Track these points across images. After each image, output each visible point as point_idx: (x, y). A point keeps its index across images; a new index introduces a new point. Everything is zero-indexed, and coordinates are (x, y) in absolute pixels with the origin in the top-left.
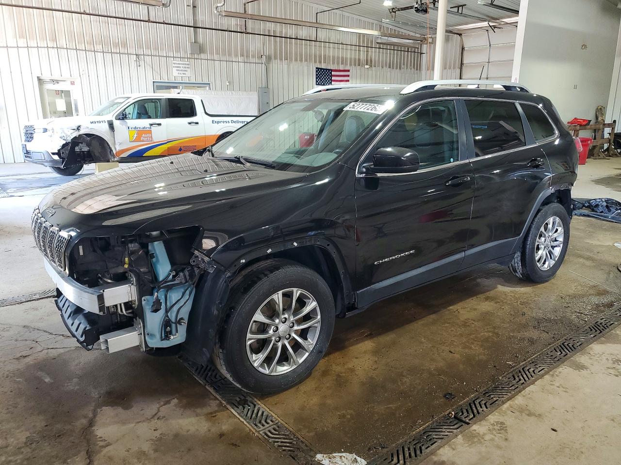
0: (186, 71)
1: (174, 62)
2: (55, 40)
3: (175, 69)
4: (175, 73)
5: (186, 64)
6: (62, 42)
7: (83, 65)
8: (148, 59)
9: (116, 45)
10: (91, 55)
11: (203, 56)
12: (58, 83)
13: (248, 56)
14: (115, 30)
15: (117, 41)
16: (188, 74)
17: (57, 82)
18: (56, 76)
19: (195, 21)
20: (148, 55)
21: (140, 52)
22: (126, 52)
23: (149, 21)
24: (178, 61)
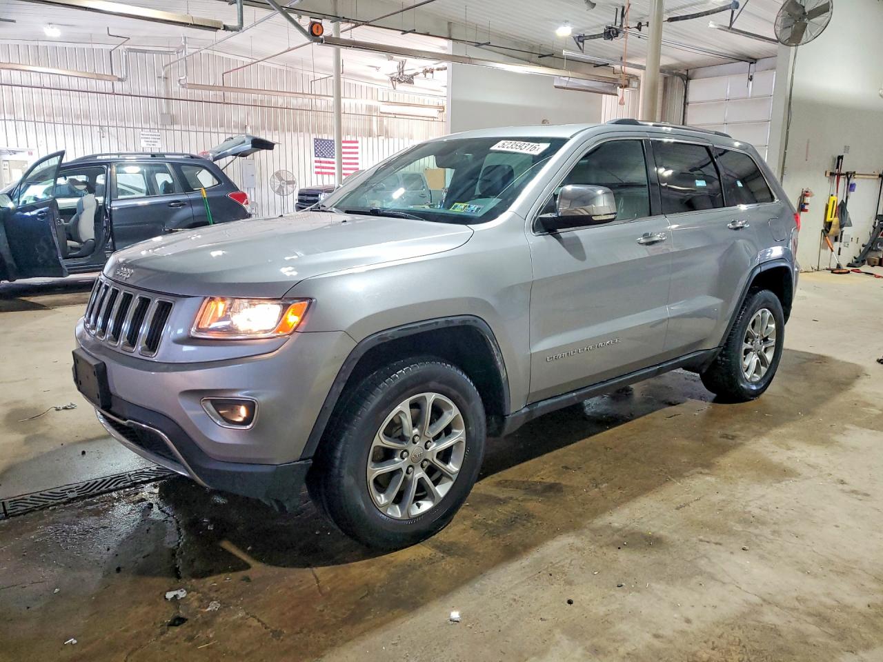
0: (156, 142)
1: (142, 133)
2: (12, 112)
3: (142, 140)
4: (144, 144)
5: (155, 135)
6: (20, 115)
7: (41, 137)
8: (113, 130)
9: (78, 117)
10: (50, 127)
11: (176, 127)
12: (15, 154)
13: (229, 127)
14: (77, 103)
15: (79, 113)
16: (159, 145)
17: (15, 152)
18: (13, 147)
19: (167, 92)
20: (122, 127)
21: (104, 123)
22: (89, 123)
23: (113, 93)
24: (146, 132)
